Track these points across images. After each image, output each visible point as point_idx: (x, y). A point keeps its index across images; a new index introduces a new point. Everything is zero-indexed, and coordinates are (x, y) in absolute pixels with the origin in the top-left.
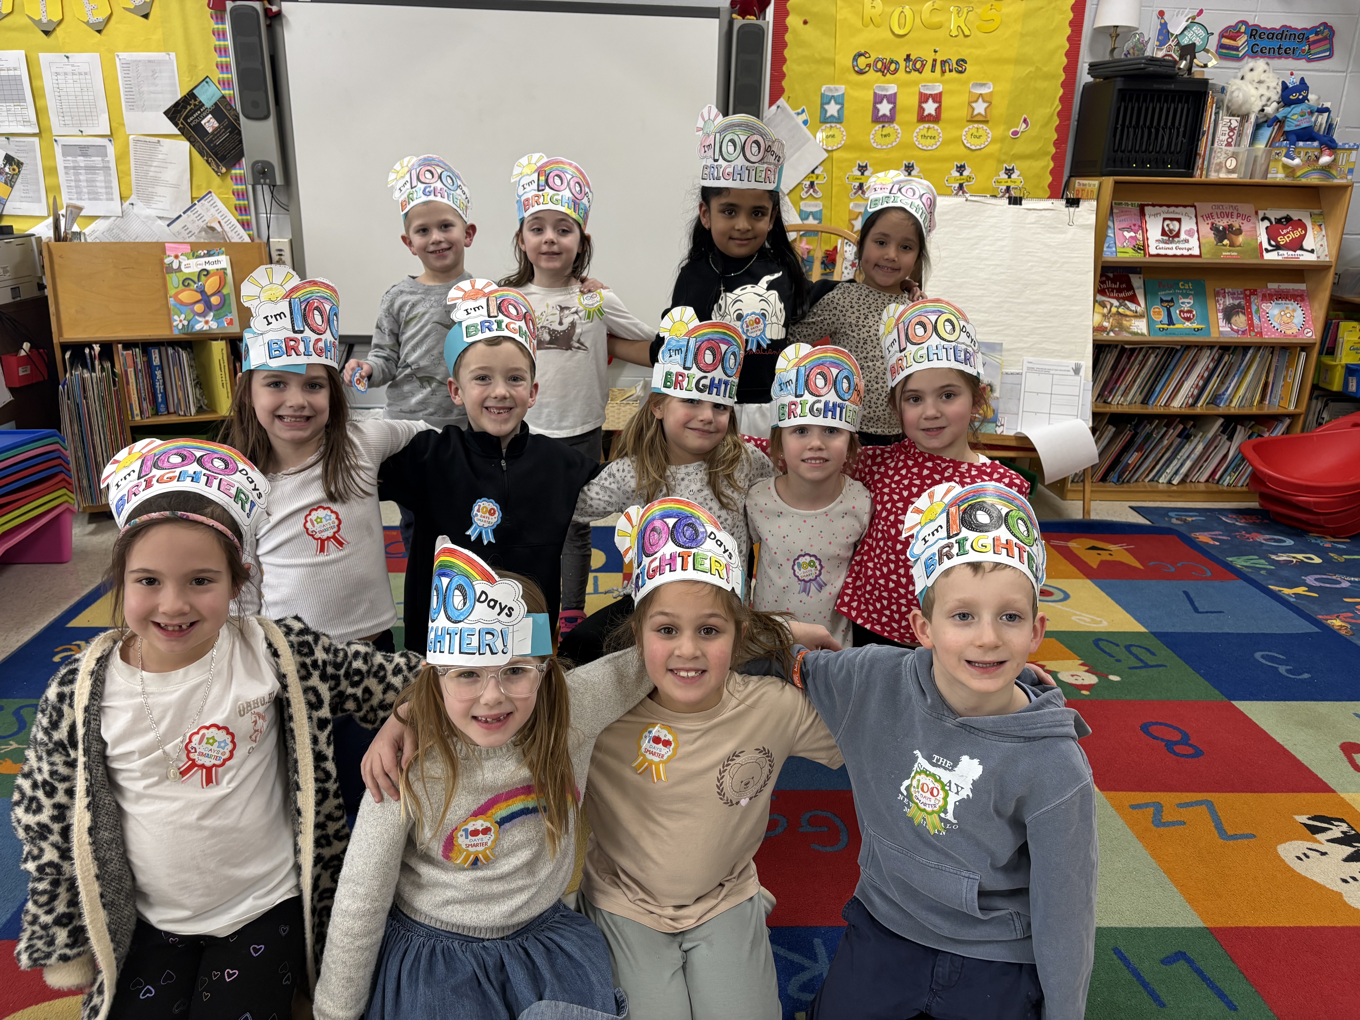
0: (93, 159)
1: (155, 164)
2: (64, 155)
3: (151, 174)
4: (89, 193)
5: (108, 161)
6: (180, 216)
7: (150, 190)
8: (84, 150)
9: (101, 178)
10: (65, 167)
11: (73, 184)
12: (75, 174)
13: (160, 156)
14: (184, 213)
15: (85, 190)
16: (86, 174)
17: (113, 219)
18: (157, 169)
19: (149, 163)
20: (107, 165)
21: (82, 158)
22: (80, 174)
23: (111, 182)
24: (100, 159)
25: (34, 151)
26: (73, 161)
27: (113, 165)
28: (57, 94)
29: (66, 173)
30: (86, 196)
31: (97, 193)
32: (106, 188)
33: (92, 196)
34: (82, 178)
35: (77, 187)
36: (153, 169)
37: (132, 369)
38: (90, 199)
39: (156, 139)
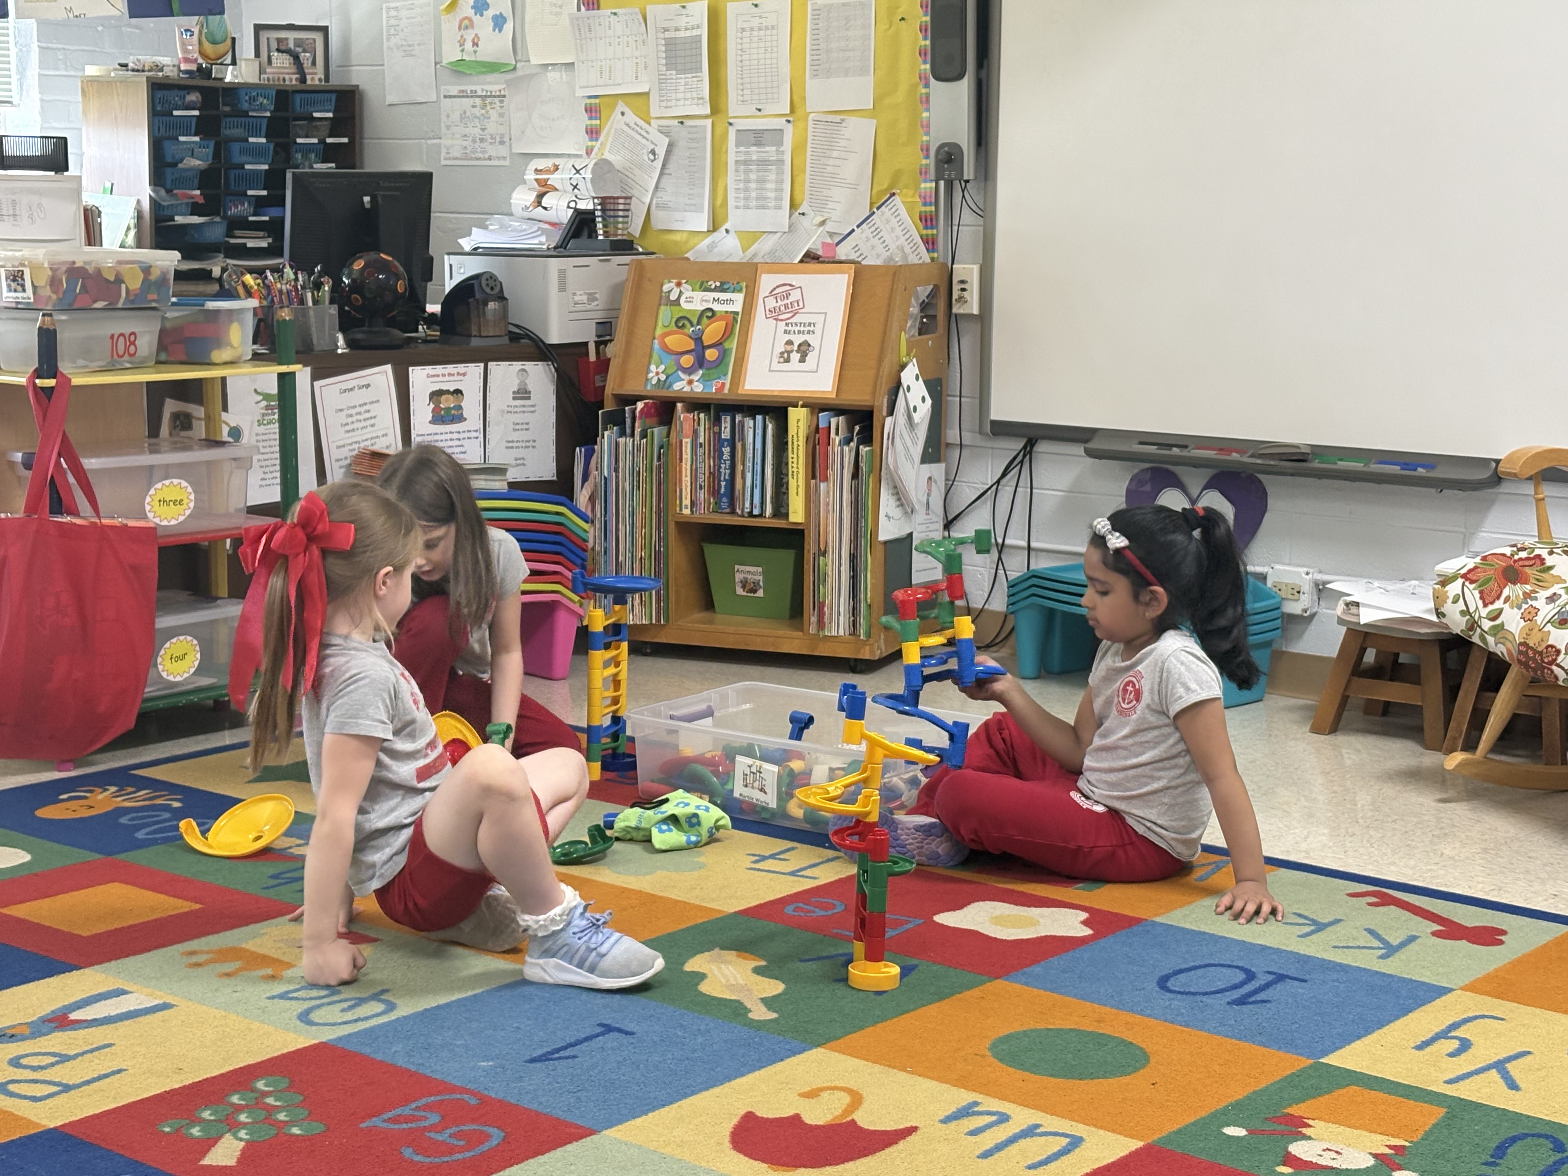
0: (767, 149)
1: (835, 154)
2: (738, 145)
3: (829, 169)
4: (757, 199)
5: (783, 152)
6: (853, 231)
7: (825, 192)
8: (758, 137)
9: (772, 176)
10: (737, 162)
11: (741, 186)
12: (747, 172)
13: (843, 143)
14: (858, 226)
15: (754, 194)
16: (758, 171)
17: (779, 235)
18: (837, 162)
19: (828, 153)
20: (780, 157)
21: (754, 148)
22: (751, 171)
23: (782, 181)
24: (774, 148)
25: (705, 138)
26: (747, 153)
27: (788, 159)
28: (739, 58)
29: (737, 171)
30: (754, 203)
31: (765, 198)
32: (777, 190)
33: (761, 203)
34: (753, 176)
35: (746, 190)
36: (831, 162)
37: (689, 440)
38: (758, 208)
39: (837, 118)
